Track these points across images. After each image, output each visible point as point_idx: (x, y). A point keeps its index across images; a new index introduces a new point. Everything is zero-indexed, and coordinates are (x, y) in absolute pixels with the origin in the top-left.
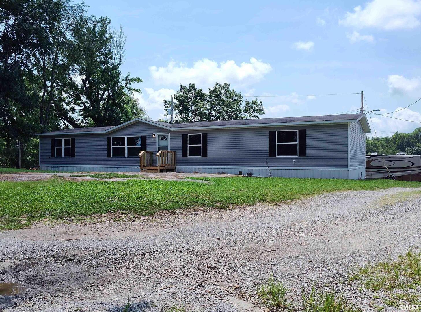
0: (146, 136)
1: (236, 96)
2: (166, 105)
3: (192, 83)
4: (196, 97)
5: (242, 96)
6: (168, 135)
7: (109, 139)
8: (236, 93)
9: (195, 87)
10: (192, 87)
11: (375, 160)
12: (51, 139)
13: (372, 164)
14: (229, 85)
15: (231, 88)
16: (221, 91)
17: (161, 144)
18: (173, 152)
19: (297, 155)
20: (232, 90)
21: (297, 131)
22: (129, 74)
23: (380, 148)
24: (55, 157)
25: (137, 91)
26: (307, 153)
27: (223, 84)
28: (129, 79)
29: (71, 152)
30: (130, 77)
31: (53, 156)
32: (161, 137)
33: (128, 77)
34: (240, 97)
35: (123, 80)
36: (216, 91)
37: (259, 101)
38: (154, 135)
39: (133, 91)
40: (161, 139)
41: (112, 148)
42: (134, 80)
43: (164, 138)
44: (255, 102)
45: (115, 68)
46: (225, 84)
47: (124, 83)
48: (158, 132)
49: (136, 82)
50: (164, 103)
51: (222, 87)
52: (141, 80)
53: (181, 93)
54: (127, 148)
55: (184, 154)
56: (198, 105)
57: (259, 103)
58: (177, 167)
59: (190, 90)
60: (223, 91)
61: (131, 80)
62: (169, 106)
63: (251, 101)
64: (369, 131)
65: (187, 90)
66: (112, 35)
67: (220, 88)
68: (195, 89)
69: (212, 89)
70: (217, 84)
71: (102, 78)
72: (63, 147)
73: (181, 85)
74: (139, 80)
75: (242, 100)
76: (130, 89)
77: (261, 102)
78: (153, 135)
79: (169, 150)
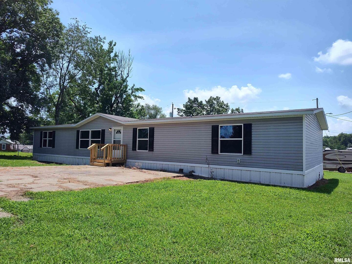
0: (105, 130)
1: (225, 105)
2: (179, 112)
3: (196, 97)
4: (198, 106)
5: (229, 105)
6: (121, 129)
7: (78, 132)
8: (224, 103)
9: (198, 99)
10: (196, 99)
11: (329, 154)
12: (40, 132)
13: (327, 157)
14: (220, 97)
15: (221, 100)
16: (214, 102)
17: (116, 137)
18: (124, 145)
19: (241, 153)
20: (221, 101)
21: (242, 125)
22: (134, 85)
23: (329, 143)
24: (42, 147)
25: (140, 97)
26: (253, 151)
27: (215, 97)
28: (134, 89)
29: (52, 144)
30: (135, 87)
31: (41, 146)
32: (116, 131)
33: (133, 87)
34: (227, 106)
35: (129, 89)
36: (210, 102)
37: (241, 109)
38: (111, 129)
39: (137, 98)
40: (117, 133)
41: (80, 140)
42: (137, 90)
43: (119, 132)
44: (237, 110)
45: (124, 81)
46: (217, 97)
47: (130, 92)
48: (114, 126)
49: (139, 91)
50: (177, 110)
51: (215, 99)
52: (144, 90)
53: (189, 104)
54: (90, 141)
55: (134, 149)
56: (197, 111)
57: (241, 110)
58: (128, 160)
59: (194, 101)
60: (215, 102)
61: (135, 89)
62: (180, 112)
63: (235, 109)
64: (327, 129)
65: (192, 101)
66: (117, 54)
67: (214, 100)
68: (198, 101)
69: (207, 100)
70: (211, 97)
71: (108, 86)
72: (48, 139)
73: (189, 98)
74: (142, 90)
75: (229, 108)
76: (135, 96)
77: (242, 110)
78: (109, 129)
79: (121, 143)
